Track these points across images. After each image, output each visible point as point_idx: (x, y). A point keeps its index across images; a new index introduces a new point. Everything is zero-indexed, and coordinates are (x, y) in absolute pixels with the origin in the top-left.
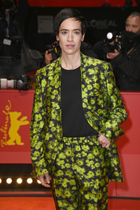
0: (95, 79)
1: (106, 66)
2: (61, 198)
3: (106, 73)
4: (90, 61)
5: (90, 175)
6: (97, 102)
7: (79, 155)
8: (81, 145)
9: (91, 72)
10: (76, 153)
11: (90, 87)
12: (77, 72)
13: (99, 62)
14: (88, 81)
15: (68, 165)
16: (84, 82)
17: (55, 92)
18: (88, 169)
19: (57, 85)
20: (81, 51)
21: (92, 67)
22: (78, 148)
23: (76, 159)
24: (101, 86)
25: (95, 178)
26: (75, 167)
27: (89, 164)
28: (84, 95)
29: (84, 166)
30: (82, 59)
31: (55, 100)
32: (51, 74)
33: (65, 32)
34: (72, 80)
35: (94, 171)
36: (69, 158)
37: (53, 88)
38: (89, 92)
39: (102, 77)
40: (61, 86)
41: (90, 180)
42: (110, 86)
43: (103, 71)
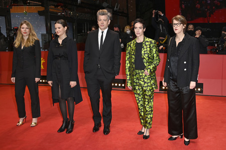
0: (148, 46)
1: (153, 41)
2: (136, 94)
3: (153, 44)
4: (147, 39)
5: (146, 85)
6: (148, 56)
7: (141, 77)
8: (142, 73)
9: (147, 43)
10: (140, 76)
11: (145, 50)
12: (141, 43)
13: (151, 40)
14: (145, 47)
15: (137, 81)
16: (143, 48)
17: (133, 51)
18: (145, 83)
19: (134, 48)
20: (144, 35)
21: (148, 42)
22: (141, 74)
23: (140, 78)
24: (150, 49)
25: (148, 86)
26: (140, 82)
27: (146, 80)
28: (143, 52)
29: (144, 81)
30: (144, 38)
31: (133, 55)
32: (132, 44)
33: (136, 28)
34: (139, 46)
35: (147, 83)
36: (138, 78)
37: (133, 50)
38: (145, 51)
39: (151, 46)
40: (136, 49)
41: (146, 87)
42: (154, 50)
43: (152, 43)
